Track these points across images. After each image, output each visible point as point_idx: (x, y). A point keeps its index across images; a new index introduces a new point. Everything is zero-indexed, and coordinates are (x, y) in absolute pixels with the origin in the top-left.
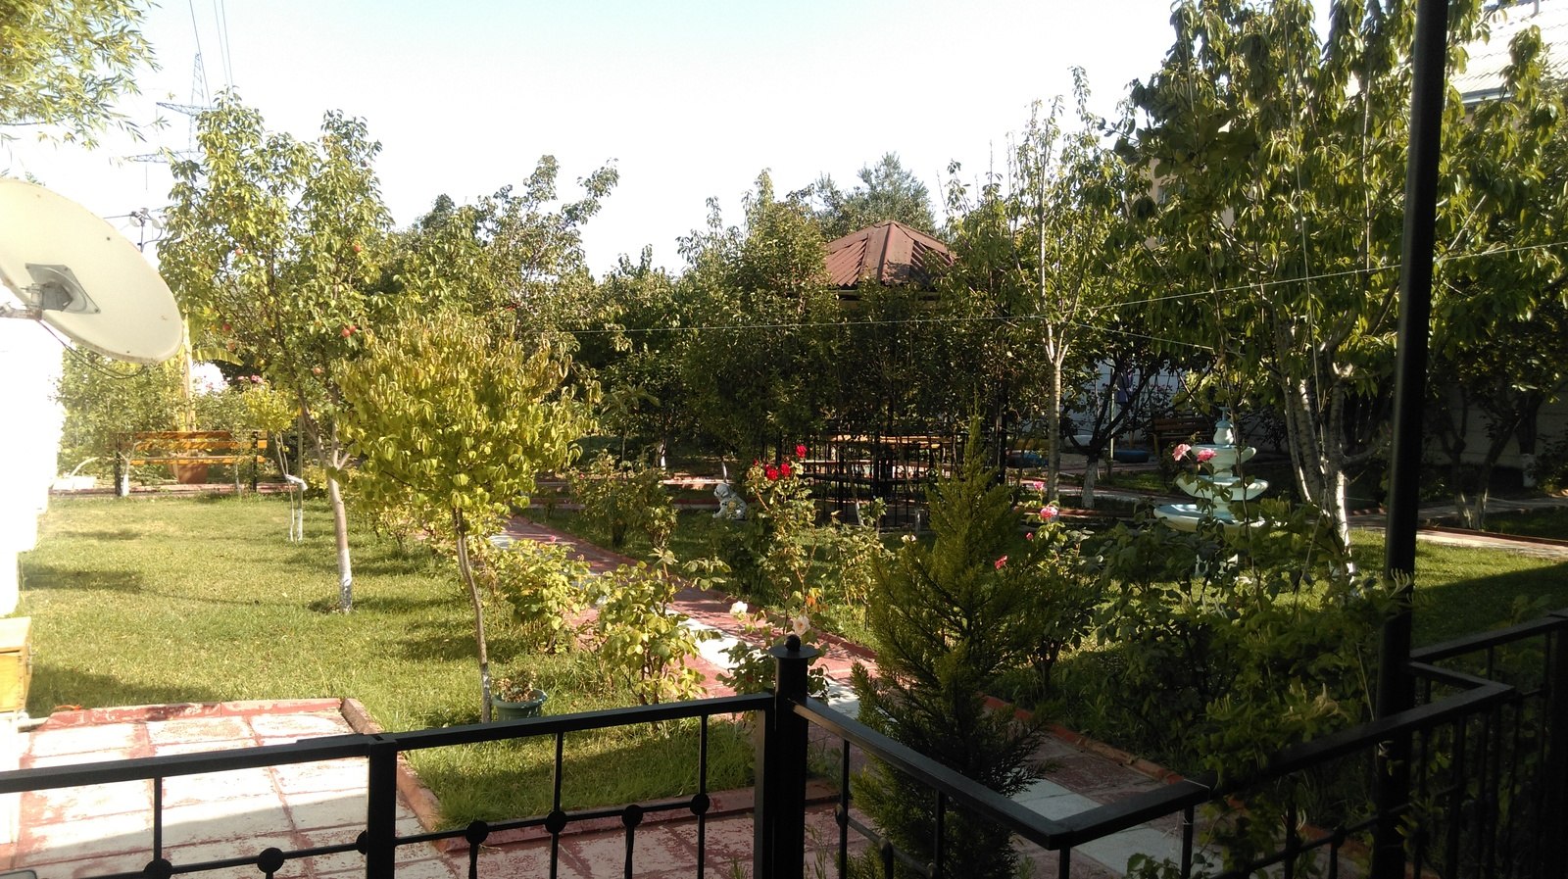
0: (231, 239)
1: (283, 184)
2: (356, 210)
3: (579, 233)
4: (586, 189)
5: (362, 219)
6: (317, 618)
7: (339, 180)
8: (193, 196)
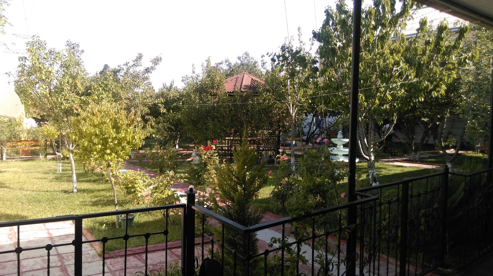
0: (37, 80)
1: (53, 63)
2: (76, 71)
3: (149, 76)
4: (152, 63)
5: (79, 74)
6: (66, 195)
7: (71, 62)
8: (25, 67)
